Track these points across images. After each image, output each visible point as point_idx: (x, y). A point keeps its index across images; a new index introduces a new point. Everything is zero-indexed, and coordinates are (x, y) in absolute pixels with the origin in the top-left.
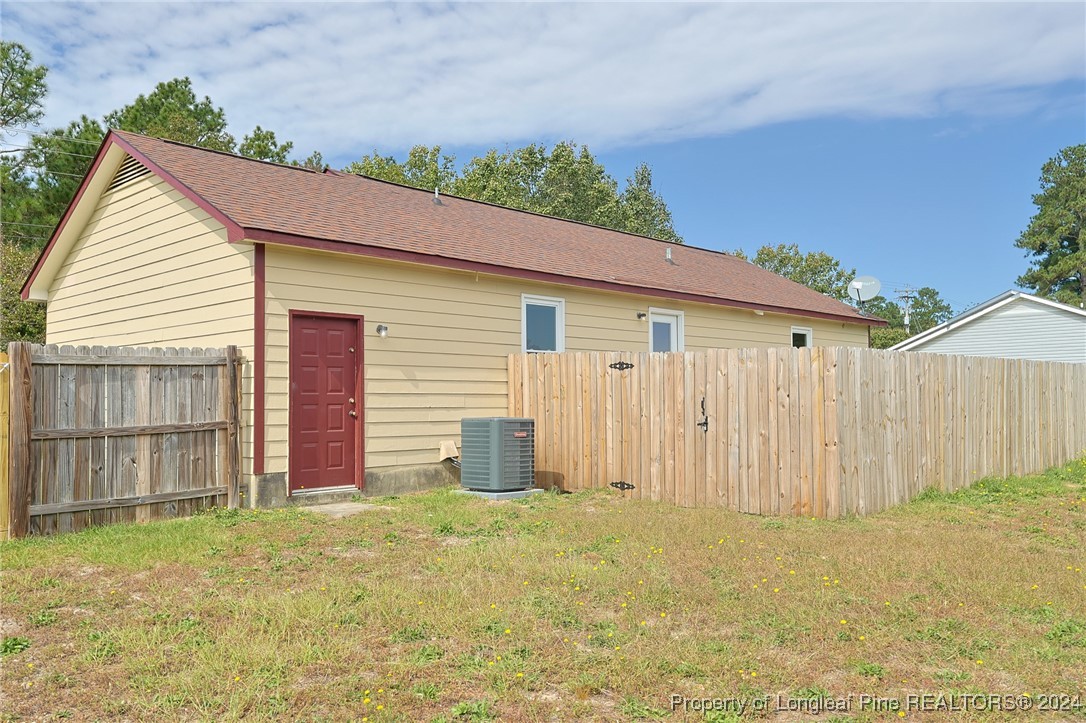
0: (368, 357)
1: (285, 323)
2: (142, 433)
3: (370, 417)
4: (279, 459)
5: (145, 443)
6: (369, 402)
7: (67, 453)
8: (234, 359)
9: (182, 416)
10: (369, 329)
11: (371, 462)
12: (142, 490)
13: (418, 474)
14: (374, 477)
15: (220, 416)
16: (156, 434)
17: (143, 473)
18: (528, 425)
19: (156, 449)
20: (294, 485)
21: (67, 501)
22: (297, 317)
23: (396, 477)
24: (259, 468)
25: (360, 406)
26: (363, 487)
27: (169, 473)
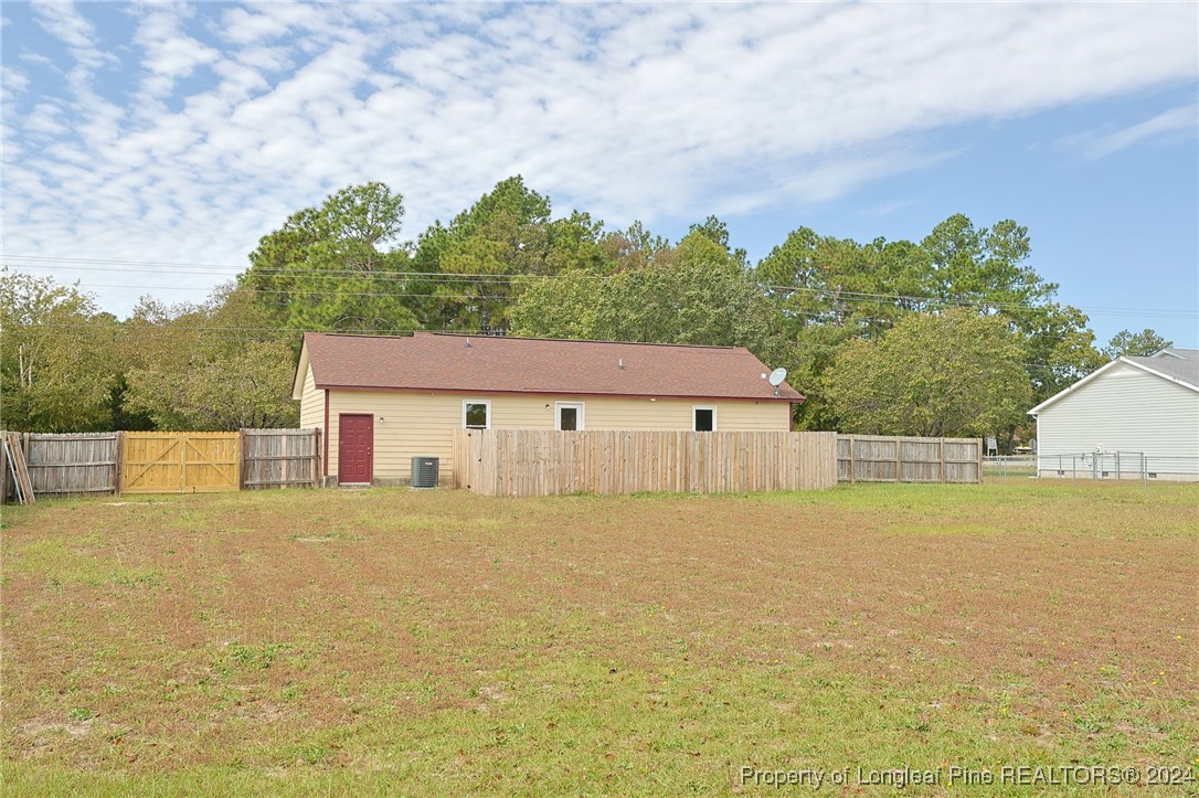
0: (375, 431)
1: (337, 418)
2: (283, 459)
3: (375, 455)
4: (334, 470)
5: (284, 463)
6: (375, 449)
7: (258, 466)
8: (317, 433)
9: (298, 453)
10: (376, 419)
11: (375, 473)
12: (283, 479)
13: (401, 480)
14: (379, 480)
15: (313, 453)
16: (288, 459)
17: (284, 472)
18: (436, 461)
19: (289, 465)
20: (340, 481)
21: (258, 480)
22: (342, 416)
23: (389, 481)
24: (326, 474)
25: (371, 450)
26: (372, 483)
27: (293, 473)
